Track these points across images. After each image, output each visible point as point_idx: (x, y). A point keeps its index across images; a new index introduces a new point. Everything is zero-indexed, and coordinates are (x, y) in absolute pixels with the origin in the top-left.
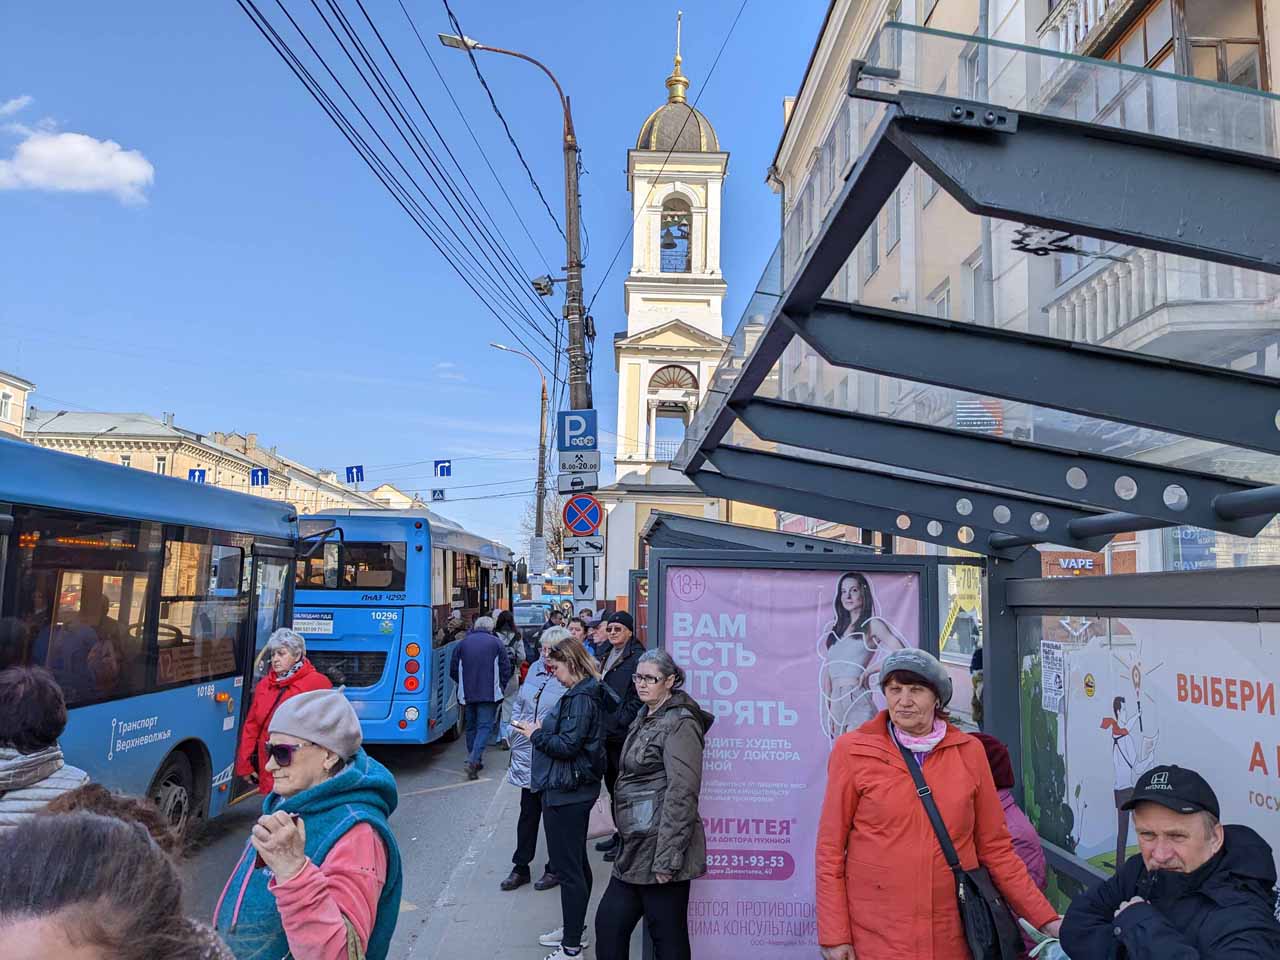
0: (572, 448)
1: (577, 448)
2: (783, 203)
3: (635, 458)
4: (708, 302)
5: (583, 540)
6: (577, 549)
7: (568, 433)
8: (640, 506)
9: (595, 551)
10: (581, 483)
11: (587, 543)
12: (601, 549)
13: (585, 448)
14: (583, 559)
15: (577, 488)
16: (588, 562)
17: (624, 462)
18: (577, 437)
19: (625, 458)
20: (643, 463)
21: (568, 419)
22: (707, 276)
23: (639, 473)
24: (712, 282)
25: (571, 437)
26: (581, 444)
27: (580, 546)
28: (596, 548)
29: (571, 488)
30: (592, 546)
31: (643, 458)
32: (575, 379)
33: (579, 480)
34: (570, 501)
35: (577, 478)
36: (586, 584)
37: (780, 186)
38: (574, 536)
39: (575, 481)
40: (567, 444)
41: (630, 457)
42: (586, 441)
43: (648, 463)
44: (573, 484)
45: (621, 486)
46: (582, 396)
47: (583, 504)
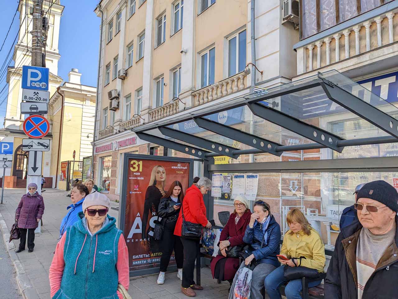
0: (31, 88)
1: (35, 88)
2: (102, 20)
3: (15, 118)
4: (52, 61)
5: (36, 141)
6: (32, 146)
7: (29, 79)
8: (15, 139)
9: (44, 148)
10: (37, 108)
11: (38, 143)
12: (47, 147)
13: (40, 89)
14: (36, 152)
15: (33, 111)
16: (39, 155)
17: (10, 120)
18: (35, 82)
19: (10, 118)
20: (19, 121)
21: (30, 71)
22: (52, 51)
23: (16, 125)
24: (54, 53)
25: (31, 82)
26: (38, 86)
27: (34, 144)
28: (44, 146)
29: (30, 111)
30: (42, 145)
31: (19, 119)
32: (36, 49)
33: (36, 106)
34: (29, 118)
35: (34, 105)
36: (37, 167)
37: (101, 13)
38: (30, 138)
39: (32, 106)
40: (29, 85)
41: (13, 118)
42: (41, 85)
43: (21, 121)
44: (31, 108)
45: (7, 129)
46: (39, 60)
47: (37, 120)
